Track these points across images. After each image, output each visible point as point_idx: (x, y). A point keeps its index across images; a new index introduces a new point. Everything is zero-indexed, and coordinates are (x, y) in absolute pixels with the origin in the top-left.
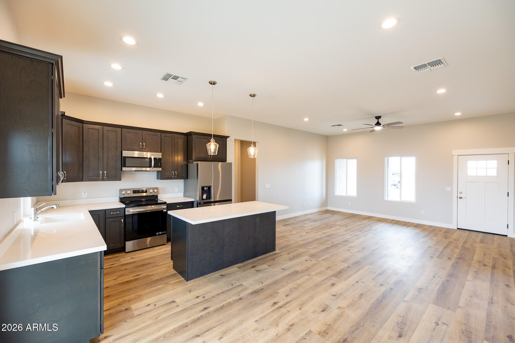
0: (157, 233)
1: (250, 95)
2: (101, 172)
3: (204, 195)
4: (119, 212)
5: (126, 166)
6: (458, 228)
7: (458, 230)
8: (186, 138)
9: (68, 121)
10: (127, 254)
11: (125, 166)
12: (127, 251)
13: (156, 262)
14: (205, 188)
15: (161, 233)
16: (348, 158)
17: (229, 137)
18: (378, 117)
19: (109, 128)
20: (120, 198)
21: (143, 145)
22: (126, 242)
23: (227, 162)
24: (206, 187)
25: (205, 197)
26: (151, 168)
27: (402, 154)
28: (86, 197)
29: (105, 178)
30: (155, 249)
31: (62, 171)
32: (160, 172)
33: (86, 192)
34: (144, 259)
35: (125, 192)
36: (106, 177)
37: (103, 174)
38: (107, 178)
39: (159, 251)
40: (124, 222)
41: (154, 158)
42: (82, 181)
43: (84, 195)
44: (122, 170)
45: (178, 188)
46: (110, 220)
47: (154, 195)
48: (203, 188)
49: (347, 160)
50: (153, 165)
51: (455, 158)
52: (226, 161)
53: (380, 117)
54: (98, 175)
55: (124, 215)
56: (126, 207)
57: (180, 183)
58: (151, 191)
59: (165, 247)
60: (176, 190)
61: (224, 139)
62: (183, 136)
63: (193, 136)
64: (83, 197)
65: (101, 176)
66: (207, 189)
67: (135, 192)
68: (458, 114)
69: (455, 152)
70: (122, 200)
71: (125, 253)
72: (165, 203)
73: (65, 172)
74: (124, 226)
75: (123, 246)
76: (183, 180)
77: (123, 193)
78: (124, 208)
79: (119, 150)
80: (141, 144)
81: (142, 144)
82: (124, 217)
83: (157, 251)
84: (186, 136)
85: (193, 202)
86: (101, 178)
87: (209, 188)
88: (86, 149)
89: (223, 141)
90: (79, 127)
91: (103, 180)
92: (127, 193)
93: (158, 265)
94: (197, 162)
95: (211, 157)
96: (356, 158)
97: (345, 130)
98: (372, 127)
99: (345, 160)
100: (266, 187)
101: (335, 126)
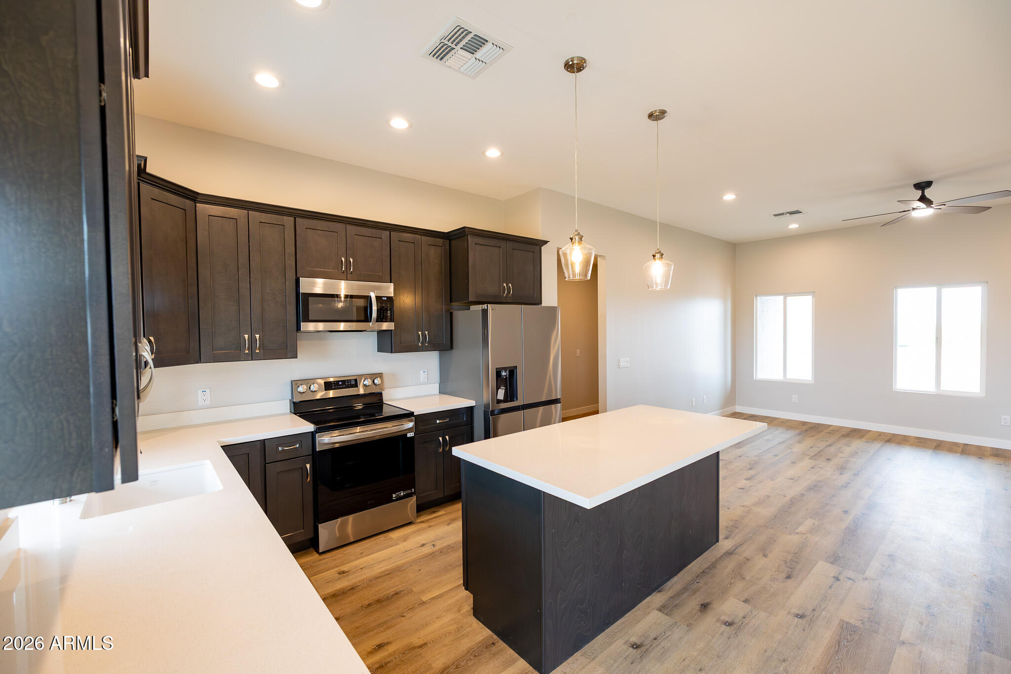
0: (394, 496)
1: (651, 116)
2: (246, 336)
3: (500, 391)
4: (298, 446)
5: (310, 319)
8: (447, 247)
9: (156, 192)
10: (324, 556)
11: (307, 320)
12: (322, 548)
13: (414, 590)
14: (504, 374)
15: (402, 494)
17: (546, 242)
18: (923, 184)
19: (264, 217)
20: (294, 403)
21: (348, 263)
22: (319, 525)
23: (543, 305)
24: (505, 369)
25: (501, 394)
26: (371, 324)
27: (941, 280)
28: (208, 402)
29: (258, 351)
30: (391, 538)
31: (144, 337)
32: (390, 332)
33: (208, 391)
34: (377, 578)
35: (305, 387)
36: (259, 349)
37: (252, 340)
38: (262, 351)
39: (405, 544)
40: (312, 472)
41: (377, 297)
42: (198, 361)
43: (201, 399)
44: (298, 328)
45: (426, 373)
46: (279, 467)
47: (374, 393)
48: (498, 373)
49: (785, 299)
50: (374, 315)
52: (541, 303)
53: (929, 184)
54: (239, 346)
55: (311, 453)
56: (316, 432)
57: (430, 361)
58: (368, 382)
59: (415, 532)
60: (422, 376)
61: (537, 248)
62: (440, 241)
63: (470, 238)
64: (201, 403)
65: (248, 348)
66: (507, 375)
67: (328, 386)
70: (301, 409)
71: (317, 555)
72: (411, 414)
73: (152, 338)
74: (312, 483)
75: (312, 536)
76: (438, 352)
77: (301, 389)
78: (312, 432)
79: (291, 275)
80: (343, 259)
81: (346, 260)
82: (311, 457)
83: (402, 546)
84: (448, 241)
85: (471, 409)
86: (247, 352)
87: (512, 371)
88: (204, 273)
89: (534, 252)
90: (185, 210)
91: (252, 357)
92: (311, 389)
93: (424, 603)
94: (482, 307)
95: (509, 292)
96: (812, 293)
97: (794, 226)
98: (904, 211)
99: (782, 297)
100: (622, 365)
101: (782, 214)
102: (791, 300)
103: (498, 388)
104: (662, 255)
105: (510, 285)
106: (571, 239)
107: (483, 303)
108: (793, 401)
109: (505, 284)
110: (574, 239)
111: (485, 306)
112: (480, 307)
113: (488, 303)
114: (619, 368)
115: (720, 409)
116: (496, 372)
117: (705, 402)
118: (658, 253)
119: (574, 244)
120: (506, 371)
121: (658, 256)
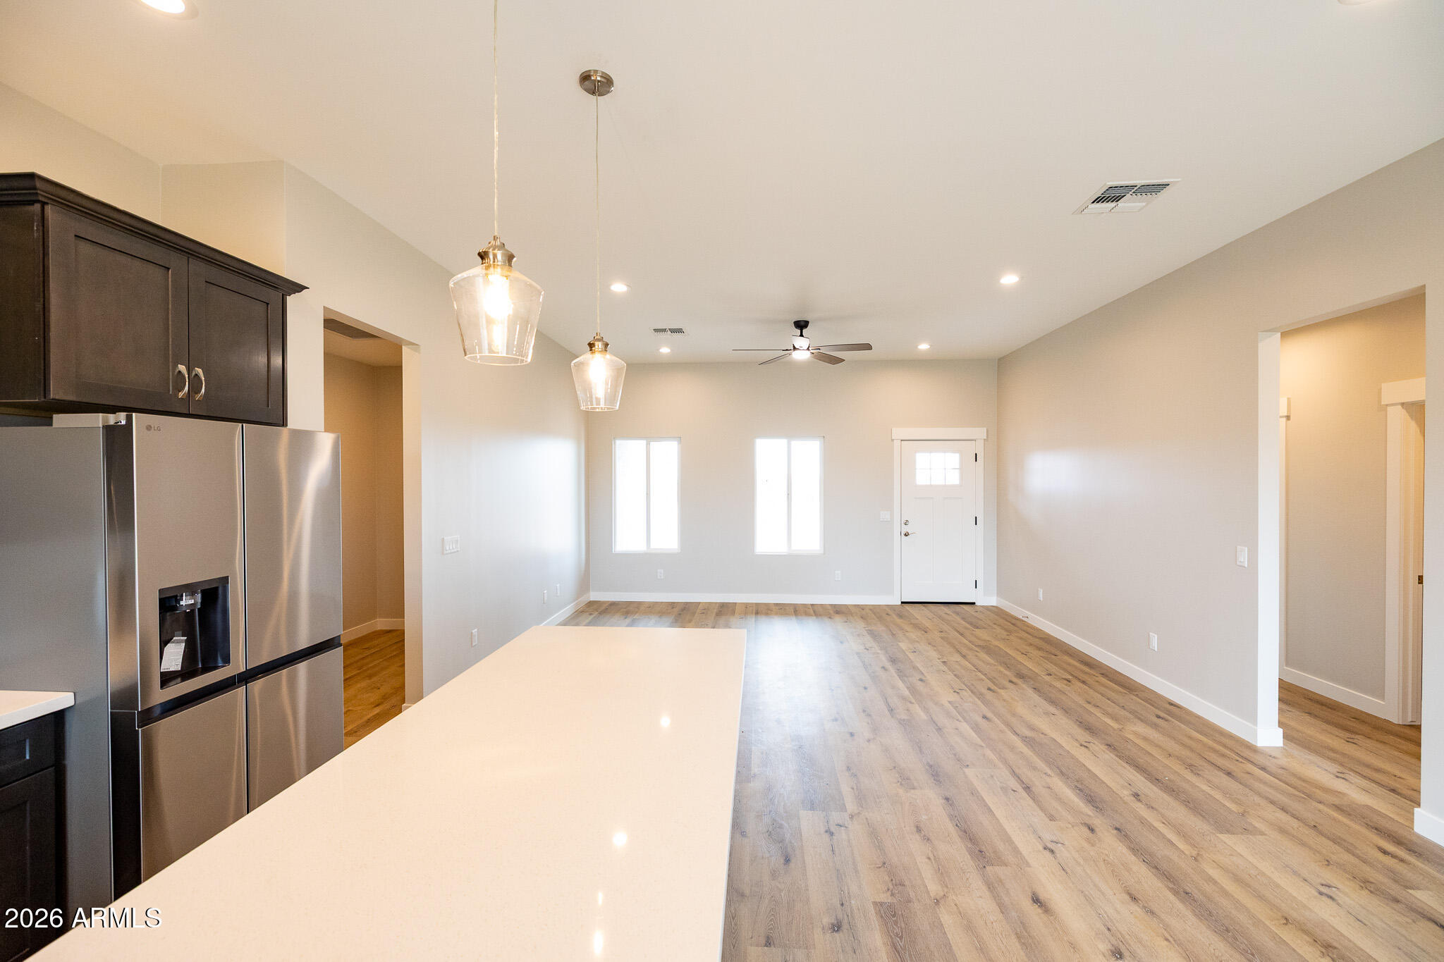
1: (582, 81)
3: (170, 649)
6: (902, 603)
7: (905, 605)
14: (186, 601)
16: (649, 437)
17: (299, 288)
18: (803, 324)
24: (190, 589)
25: (174, 657)
27: (791, 432)
48: (168, 603)
49: (648, 444)
51: (897, 443)
52: (284, 423)
61: (274, 296)
63: (53, 217)
66: (195, 603)
68: (924, 347)
69: (899, 433)
87: (213, 595)
89: (268, 304)
94: (107, 420)
95: (195, 387)
96: (679, 439)
97: (665, 350)
98: (787, 350)
99: (643, 442)
100: (448, 549)
101: (664, 330)
102: (655, 446)
103: (164, 643)
104: (607, 345)
105: (200, 371)
106: (483, 256)
107: (113, 409)
108: (659, 577)
109: (182, 368)
110: (491, 257)
111: (121, 418)
112: (98, 420)
113: (129, 410)
114: (443, 554)
115: (574, 601)
116: (160, 599)
117: (558, 595)
118: (598, 340)
119: (492, 269)
120: (192, 594)
121: (599, 345)
